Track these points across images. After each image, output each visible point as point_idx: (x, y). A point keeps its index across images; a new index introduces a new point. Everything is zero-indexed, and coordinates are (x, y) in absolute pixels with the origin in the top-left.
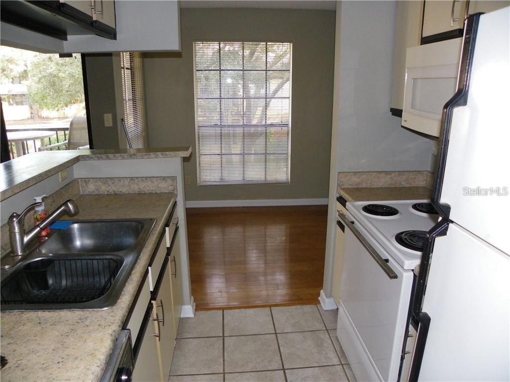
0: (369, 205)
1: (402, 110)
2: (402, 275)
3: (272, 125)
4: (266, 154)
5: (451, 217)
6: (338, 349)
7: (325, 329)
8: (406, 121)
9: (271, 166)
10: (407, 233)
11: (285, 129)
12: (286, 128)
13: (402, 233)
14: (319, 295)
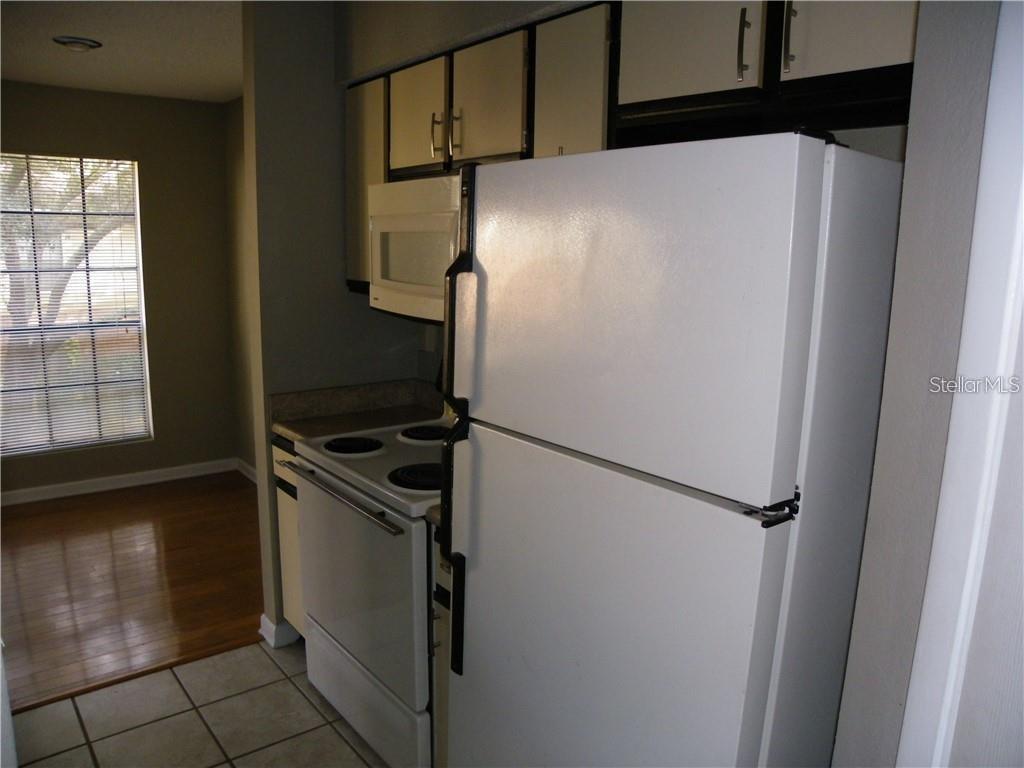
0: (335, 440)
1: (368, 283)
2: (411, 528)
3: (104, 324)
4: (96, 384)
5: (473, 414)
6: (315, 701)
7: (284, 677)
8: (376, 299)
9: (110, 407)
10: (404, 470)
11: (133, 330)
12: (136, 328)
13: (397, 470)
14: (258, 626)
